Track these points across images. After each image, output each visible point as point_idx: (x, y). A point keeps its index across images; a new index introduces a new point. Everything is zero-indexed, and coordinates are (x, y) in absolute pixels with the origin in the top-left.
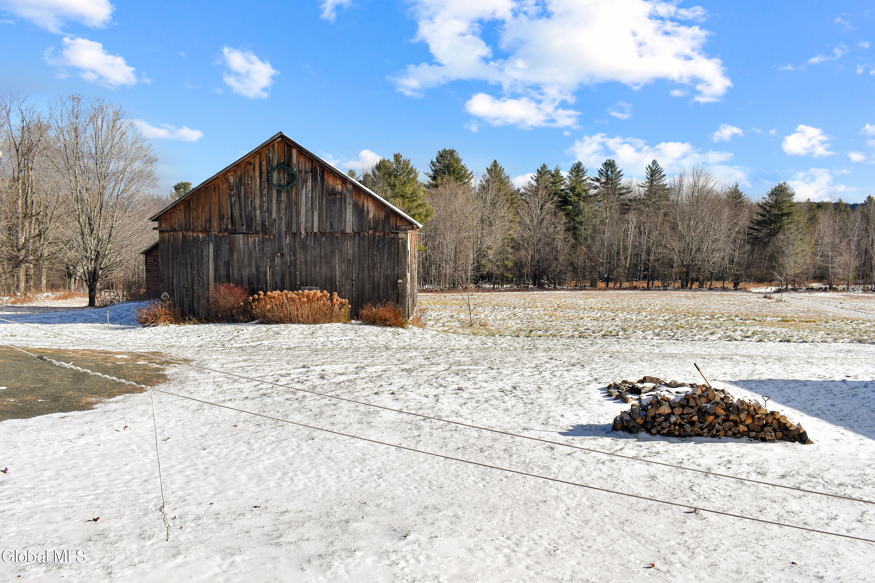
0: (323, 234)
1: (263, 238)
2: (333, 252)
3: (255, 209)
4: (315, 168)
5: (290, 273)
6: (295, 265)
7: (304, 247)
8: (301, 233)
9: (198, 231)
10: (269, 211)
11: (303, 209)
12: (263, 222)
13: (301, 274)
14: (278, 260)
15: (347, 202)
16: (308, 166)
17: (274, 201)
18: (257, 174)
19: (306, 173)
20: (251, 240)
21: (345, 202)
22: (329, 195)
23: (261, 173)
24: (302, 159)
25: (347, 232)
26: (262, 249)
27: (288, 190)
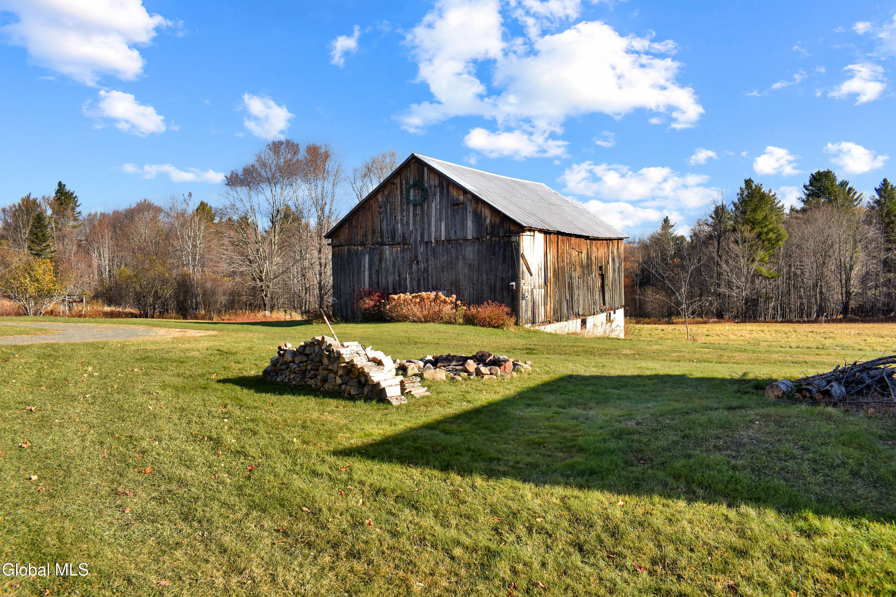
0: (449, 241)
1: (403, 248)
2: (457, 257)
3: (397, 223)
4: (442, 183)
5: (424, 279)
6: (427, 271)
7: (434, 254)
8: (431, 242)
9: (358, 245)
10: (408, 223)
11: (433, 220)
12: (404, 233)
13: (432, 279)
14: (414, 267)
15: (468, 211)
16: (437, 181)
17: (411, 215)
18: (399, 192)
19: (435, 187)
20: (395, 250)
21: (466, 212)
22: (454, 205)
23: (401, 191)
24: (432, 177)
25: (468, 238)
26: (403, 258)
27: (421, 204)
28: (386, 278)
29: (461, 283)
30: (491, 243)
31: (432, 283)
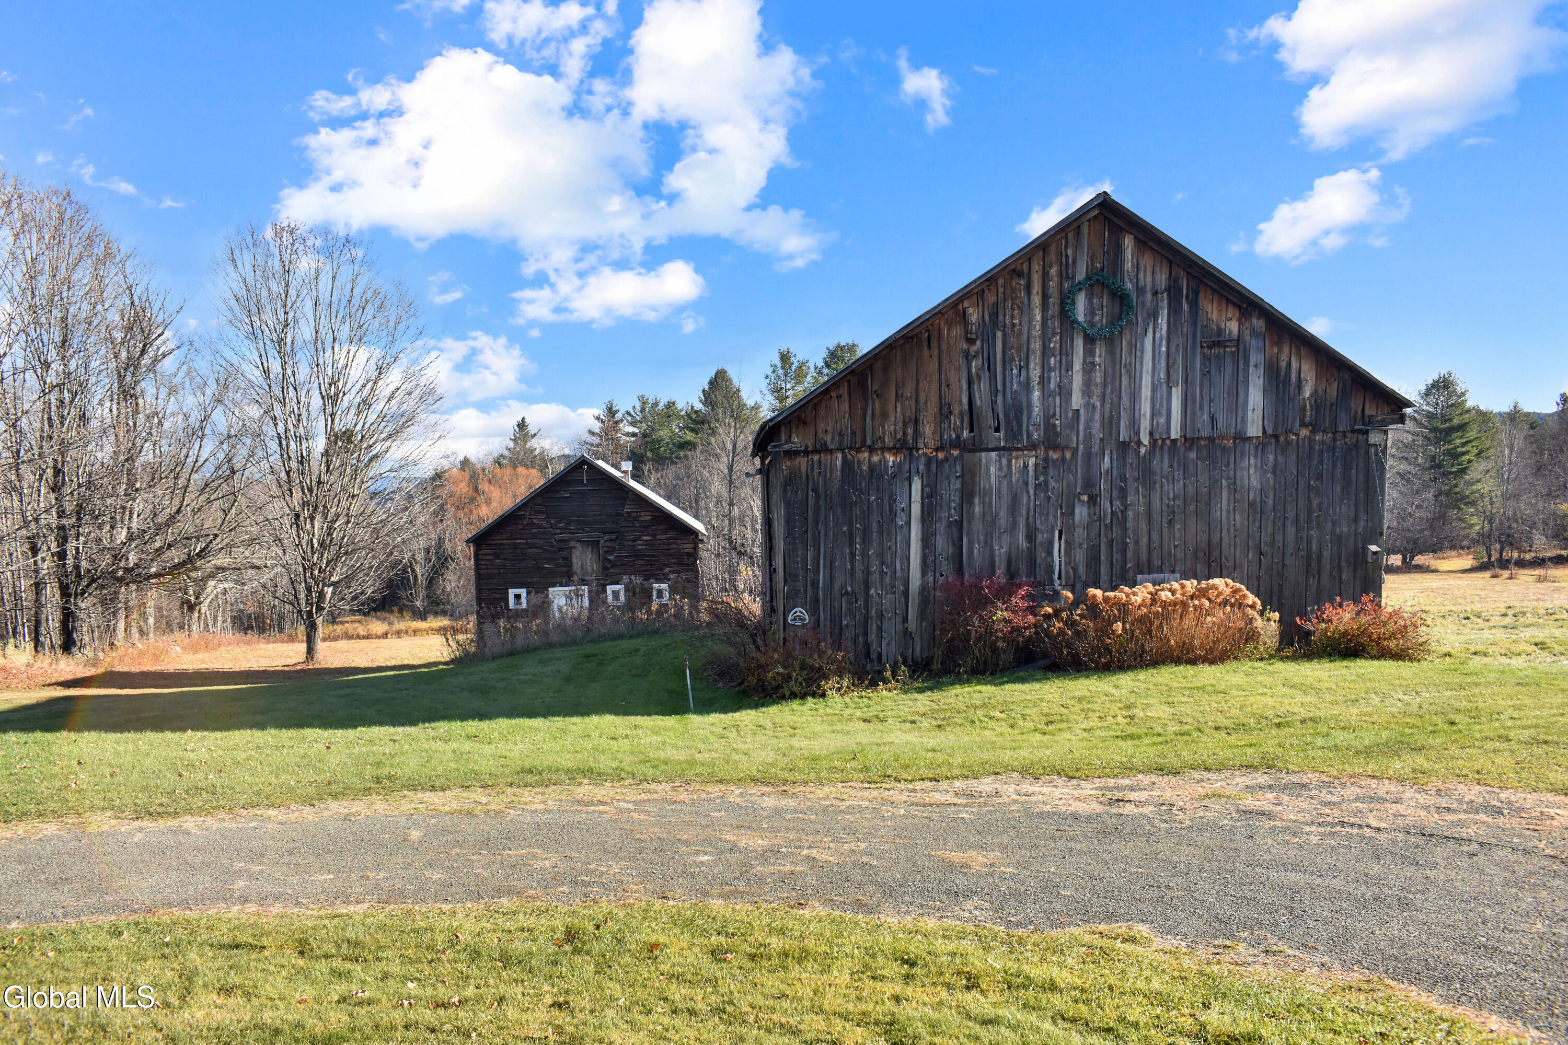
0: (1190, 441)
1: (1046, 460)
2: (1214, 485)
3: (1027, 386)
4: (1176, 281)
5: (1111, 543)
6: (1124, 521)
7: (1146, 476)
8: (1139, 443)
9: (884, 449)
10: (1064, 392)
11: (1146, 382)
12: (1048, 417)
13: (1137, 542)
14: (1081, 513)
15: (1252, 361)
16: (1162, 279)
17: (1077, 366)
18: (1036, 300)
19: (1155, 293)
20: (1017, 464)
21: (1247, 364)
22: (1210, 347)
23: (1045, 297)
24: (1147, 261)
25: (1249, 434)
26: (1044, 487)
27: (1111, 342)
28: (988, 545)
29: (1225, 551)
30: (1311, 448)
31: (1137, 553)
